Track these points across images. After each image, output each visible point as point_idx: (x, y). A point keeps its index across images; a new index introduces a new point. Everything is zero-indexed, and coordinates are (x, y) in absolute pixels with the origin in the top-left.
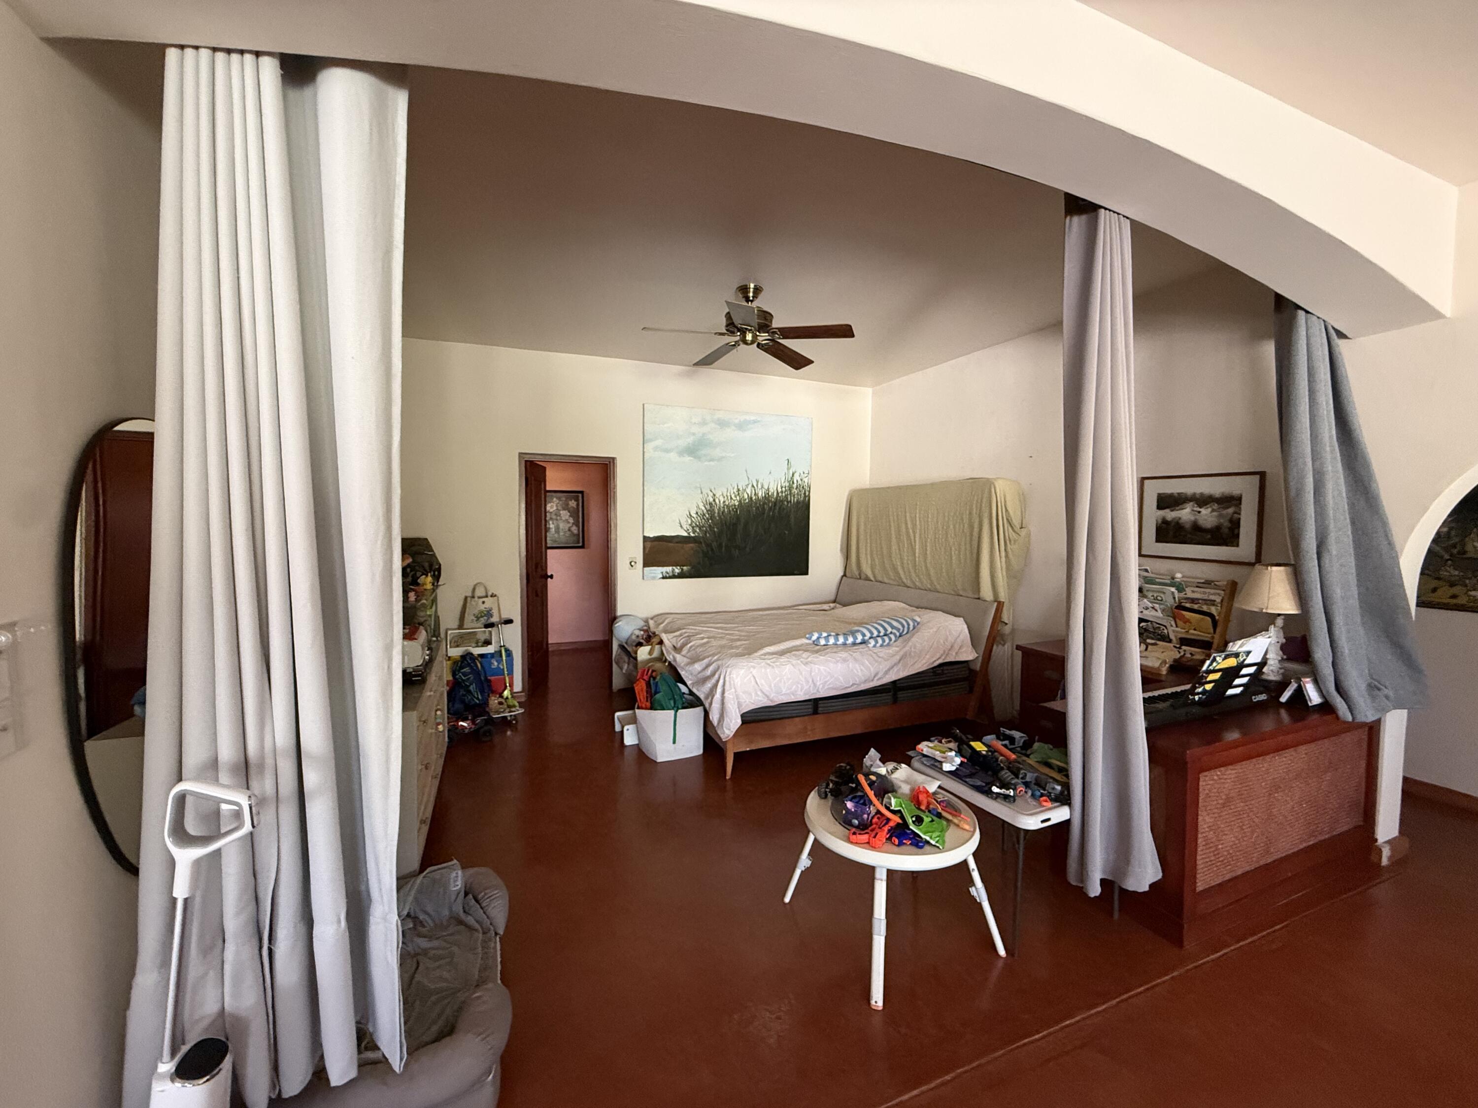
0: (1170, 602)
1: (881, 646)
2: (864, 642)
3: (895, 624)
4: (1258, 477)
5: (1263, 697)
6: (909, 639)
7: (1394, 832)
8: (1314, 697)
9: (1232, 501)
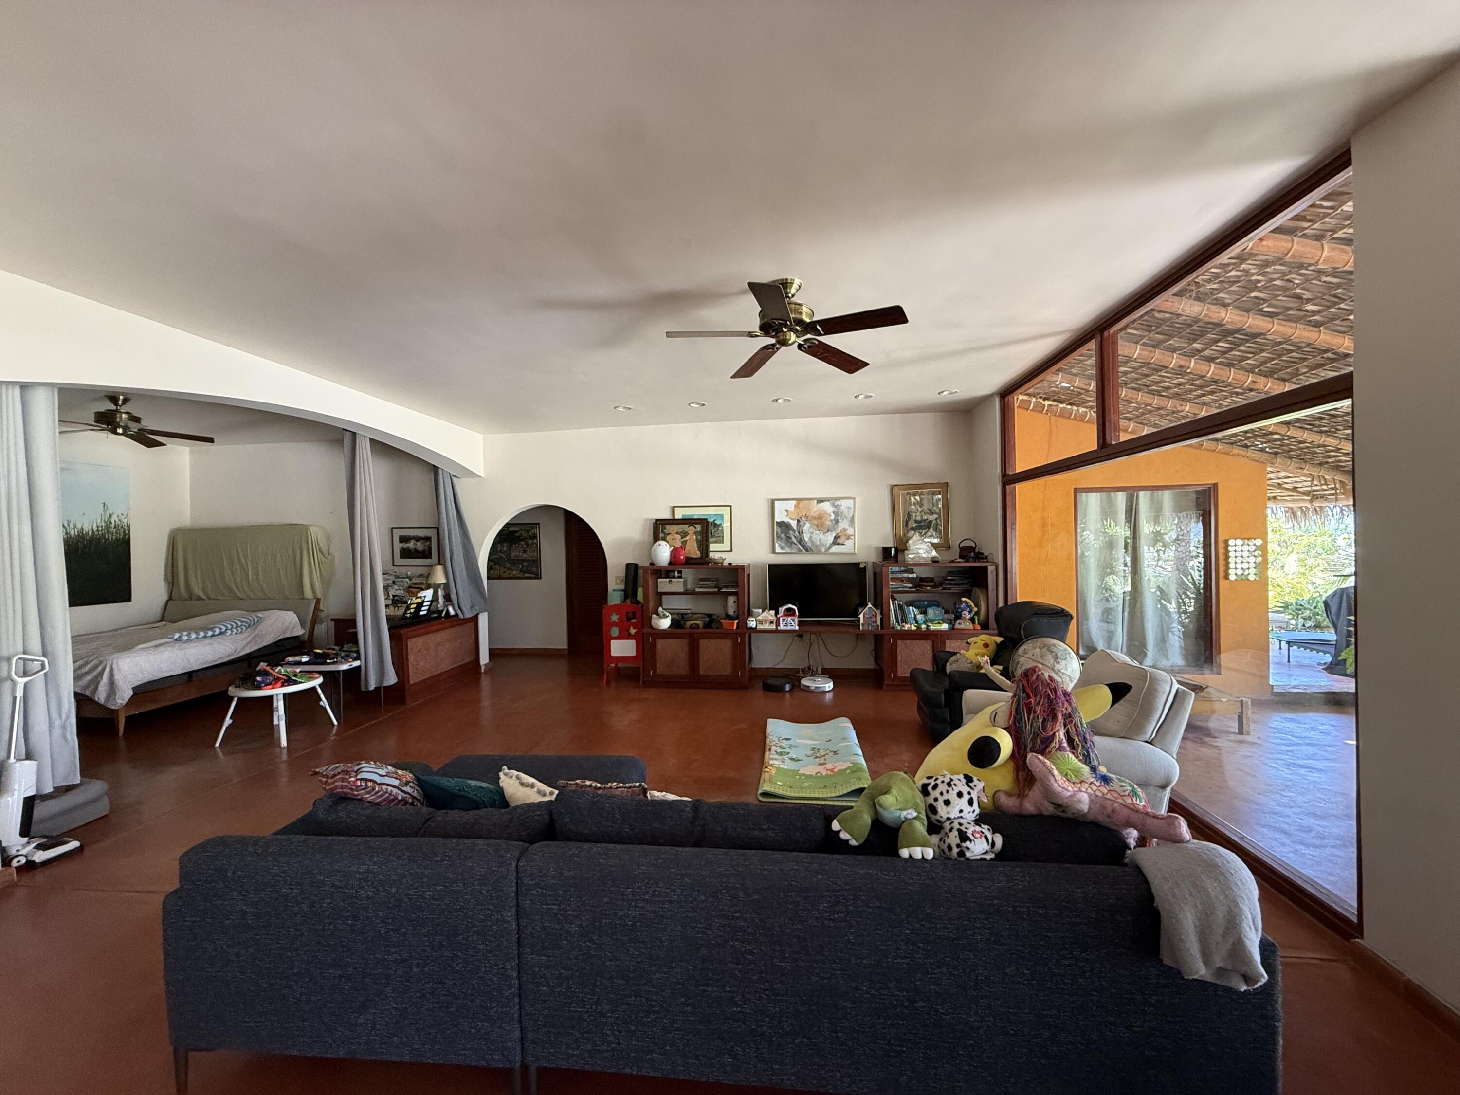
0: (406, 585)
1: (236, 633)
2: (221, 633)
3: (244, 620)
4: (436, 529)
5: (436, 615)
6: (257, 628)
7: (487, 661)
8: (452, 612)
9: (428, 539)
